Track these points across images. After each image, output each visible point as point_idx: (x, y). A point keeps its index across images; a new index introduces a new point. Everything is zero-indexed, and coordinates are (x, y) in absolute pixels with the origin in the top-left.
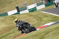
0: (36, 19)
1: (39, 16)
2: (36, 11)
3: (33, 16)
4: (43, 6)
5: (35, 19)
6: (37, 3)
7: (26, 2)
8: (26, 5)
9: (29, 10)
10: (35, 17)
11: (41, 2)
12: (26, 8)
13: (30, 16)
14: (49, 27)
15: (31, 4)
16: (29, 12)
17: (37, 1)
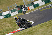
0: (11, 24)
1: (13, 21)
2: (10, 17)
3: (7, 21)
4: (17, 13)
5: (9, 25)
6: (11, 10)
7: (1, 9)
8: (2, 11)
9: (4, 16)
10: (9, 22)
11: (15, 9)
12: (2, 14)
13: (5, 21)
14: (22, 31)
15: (6, 10)
16: (4, 18)
17: (11, 8)
